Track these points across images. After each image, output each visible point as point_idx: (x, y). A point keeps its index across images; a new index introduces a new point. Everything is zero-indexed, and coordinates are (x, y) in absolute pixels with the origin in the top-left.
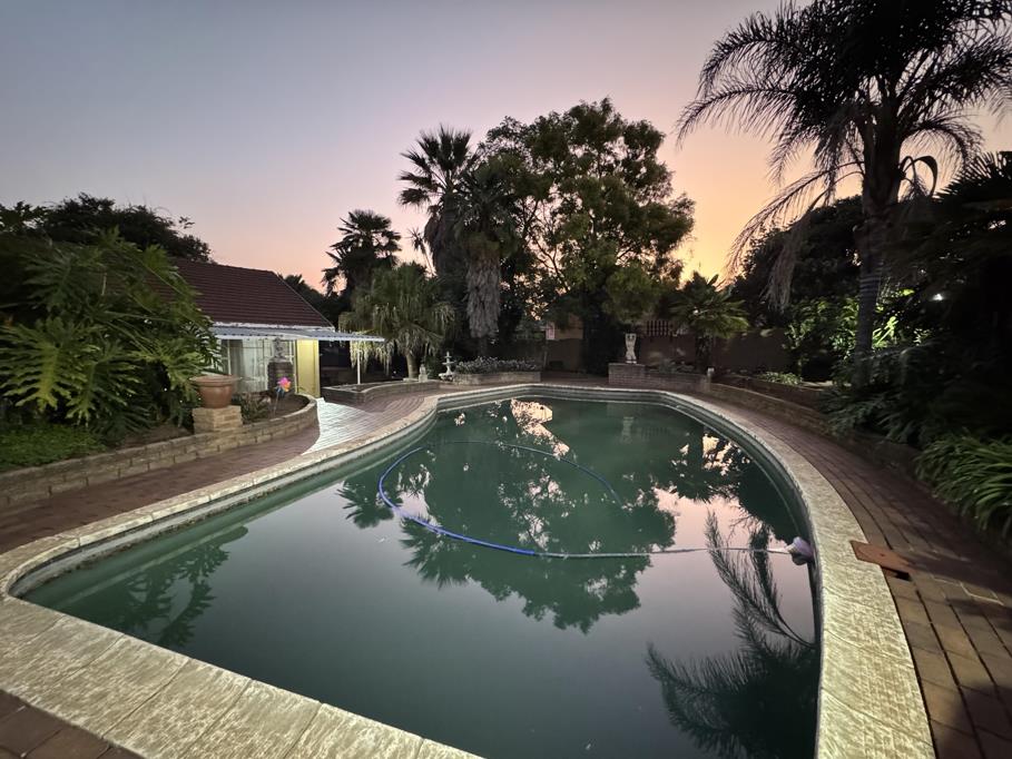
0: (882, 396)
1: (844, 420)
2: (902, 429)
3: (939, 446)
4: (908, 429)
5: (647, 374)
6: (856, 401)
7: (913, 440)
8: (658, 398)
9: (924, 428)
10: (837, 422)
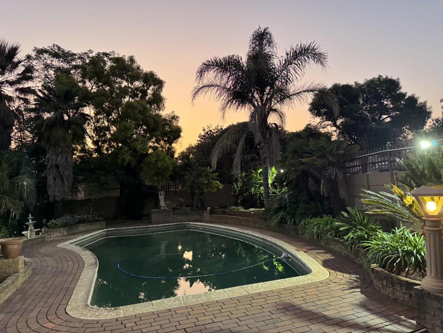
0: (282, 211)
1: (275, 221)
2: (291, 220)
3: (302, 223)
4: (293, 220)
5: (174, 214)
6: (275, 214)
7: (294, 223)
8: (185, 226)
9: (297, 219)
10: (273, 222)
